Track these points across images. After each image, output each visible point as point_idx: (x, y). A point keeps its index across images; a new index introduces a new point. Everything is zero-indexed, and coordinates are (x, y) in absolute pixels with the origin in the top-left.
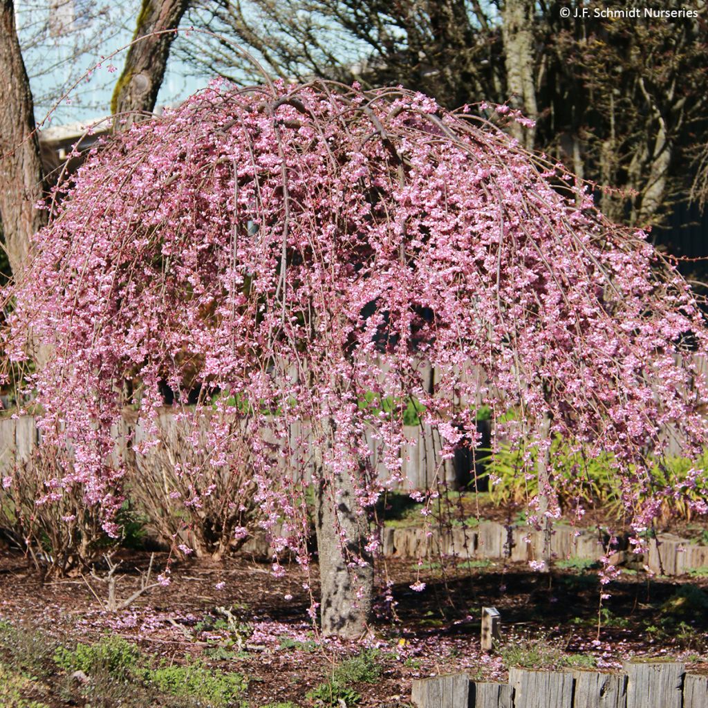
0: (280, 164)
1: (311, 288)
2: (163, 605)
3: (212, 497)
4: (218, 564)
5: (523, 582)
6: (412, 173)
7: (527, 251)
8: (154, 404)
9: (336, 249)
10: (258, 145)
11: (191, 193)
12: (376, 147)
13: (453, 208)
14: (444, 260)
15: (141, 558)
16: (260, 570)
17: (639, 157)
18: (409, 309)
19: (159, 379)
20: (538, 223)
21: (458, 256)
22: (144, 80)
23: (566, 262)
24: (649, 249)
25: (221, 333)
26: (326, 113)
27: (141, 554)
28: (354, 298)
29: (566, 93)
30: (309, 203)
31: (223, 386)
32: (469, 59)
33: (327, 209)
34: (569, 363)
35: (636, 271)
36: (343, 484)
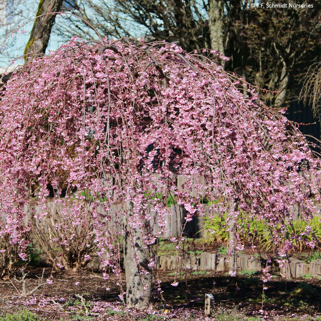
0: (106, 78)
1: (121, 138)
2: (49, 293)
3: (73, 241)
4: (75, 273)
5: (222, 281)
6: (170, 82)
7: (226, 120)
8: (45, 195)
9: (133, 119)
10: (95, 68)
11: (63, 92)
12: (153, 69)
13: (191, 99)
14: (186, 124)
15: (38, 271)
16: (96, 276)
17: (273, 80)
18: (169, 148)
19: (47, 182)
20: (231, 106)
21: (193, 123)
22: (40, 43)
23: (246, 125)
24: (285, 120)
25: (78, 160)
26: (128, 54)
27: (38, 269)
28: (143, 142)
29: (239, 50)
30: (120, 96)
31: (78, 186)
32: (193, 34)
33: (129, 99)
34: (248, 174)
35: (279, 130)
36: (137, 234)
